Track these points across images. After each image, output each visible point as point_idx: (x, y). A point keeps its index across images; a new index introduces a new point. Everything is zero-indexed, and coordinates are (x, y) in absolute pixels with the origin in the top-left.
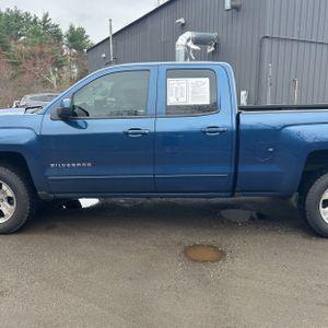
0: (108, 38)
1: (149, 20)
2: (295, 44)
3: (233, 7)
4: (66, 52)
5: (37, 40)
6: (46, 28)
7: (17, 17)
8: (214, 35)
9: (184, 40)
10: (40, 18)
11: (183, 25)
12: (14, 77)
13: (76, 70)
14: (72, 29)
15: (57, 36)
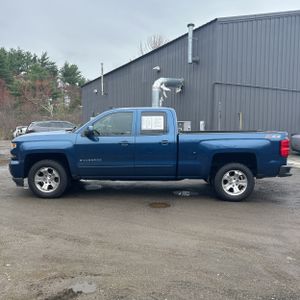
0: (100, 78)
1: (133, 66)
2: (239, 88)
3: (193, 61)
4: (60, 85)
5: (37, 75)
6: (44, 65)
7: (19, 55)
8: (181, 80)
9: (158, 84)
10: (39, 57)
11: (159, 71)
12: (15, 106)
13: (68, 101)
14: (66, 66)
15: (53, 71)
